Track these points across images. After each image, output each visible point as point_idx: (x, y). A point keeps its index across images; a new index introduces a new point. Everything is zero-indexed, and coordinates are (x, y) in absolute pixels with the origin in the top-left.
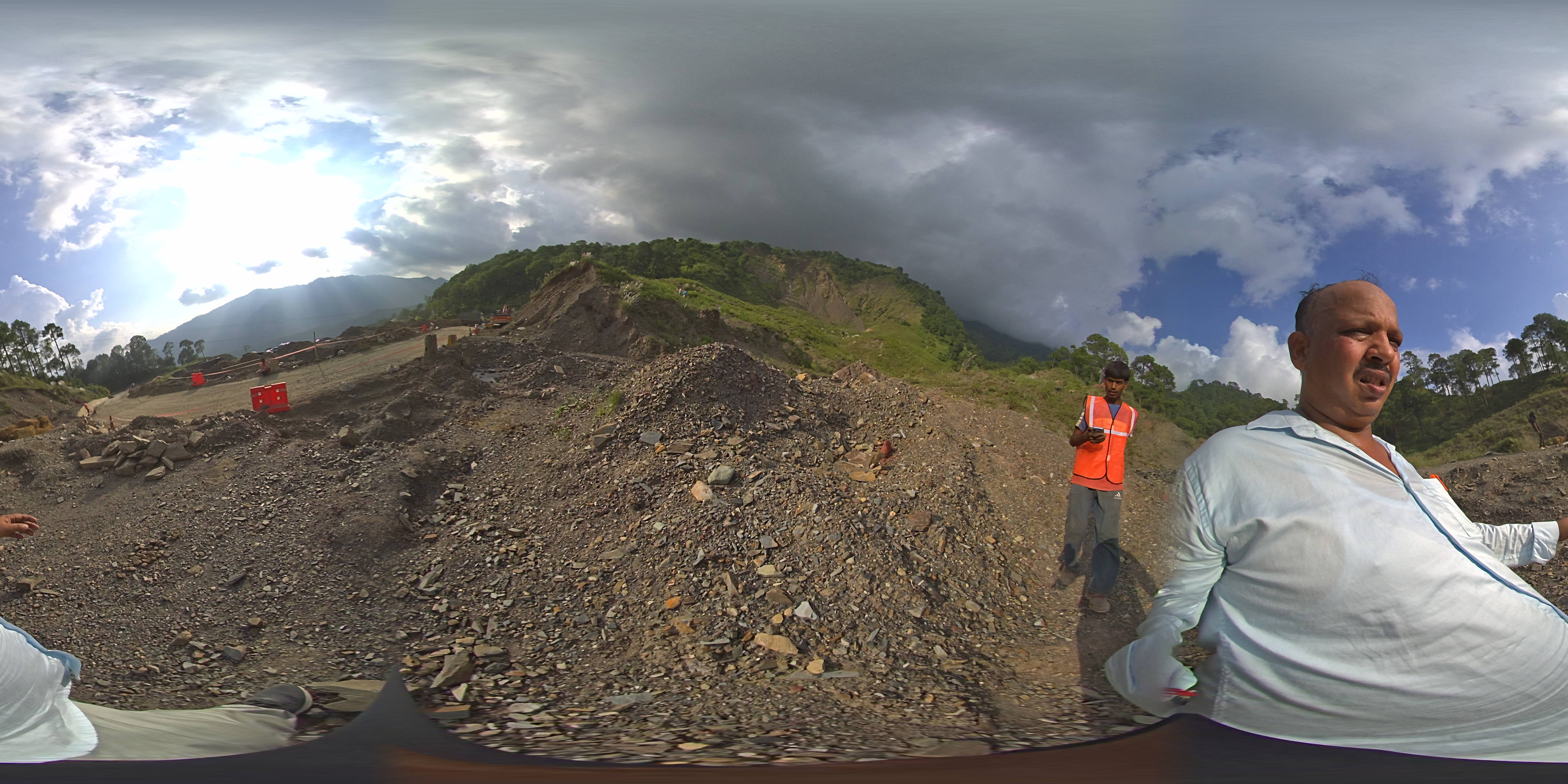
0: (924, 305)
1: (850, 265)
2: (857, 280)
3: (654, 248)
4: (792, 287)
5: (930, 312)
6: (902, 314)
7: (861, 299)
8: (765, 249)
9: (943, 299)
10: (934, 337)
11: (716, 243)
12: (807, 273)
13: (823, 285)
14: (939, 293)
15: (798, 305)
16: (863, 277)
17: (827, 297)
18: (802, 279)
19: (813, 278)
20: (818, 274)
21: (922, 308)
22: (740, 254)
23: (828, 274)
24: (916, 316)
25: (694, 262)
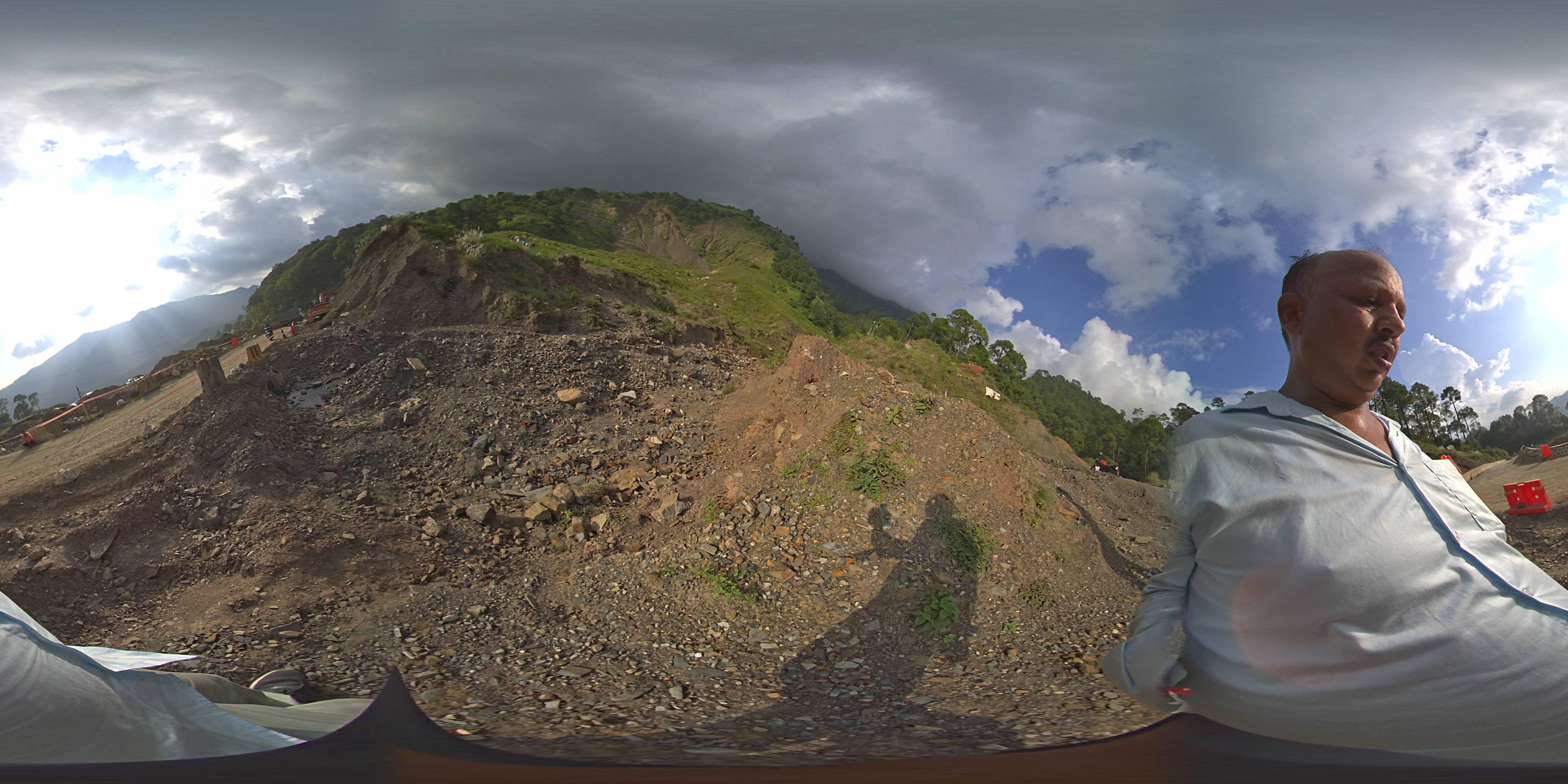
0: (776, 249)
1: (692, 206)
2: (700, 221)
3: (464, 207)
4: (627, 230)
5: (781, 257)
6: (751, 257)
7: (705, 240)
8: (590, 194)
9: (797, 245)
10: (785, 282)
11: (532, 193)
12: (642, 214)
13: (661, 226)
14: (793, 238)
15: (634, 248)
16: (708, 218)
17: (667, 239)
18: (638, 222)
19: (649, 219)
20: (655, 216)
21: (773, 252)
22: (562, 201)
23: (666, 215)
24: (767, 260)
25: (512, 214)
